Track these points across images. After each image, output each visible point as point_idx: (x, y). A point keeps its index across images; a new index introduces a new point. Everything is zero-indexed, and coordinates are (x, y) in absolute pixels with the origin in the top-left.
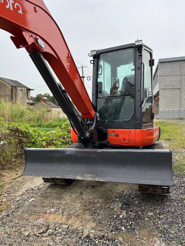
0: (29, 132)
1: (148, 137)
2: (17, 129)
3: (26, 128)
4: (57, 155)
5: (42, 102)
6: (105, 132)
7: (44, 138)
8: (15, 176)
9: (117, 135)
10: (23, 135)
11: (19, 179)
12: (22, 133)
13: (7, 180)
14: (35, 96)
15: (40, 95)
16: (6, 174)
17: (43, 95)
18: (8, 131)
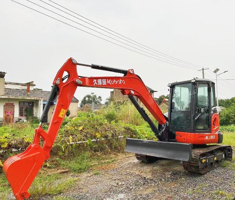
0: (136, 130)
1: (199, 139)
2: (129, 128)
3: (134, 128)
4: (140, 142)
5: (164, 104)
6: (174, 133)
7: (146, 136)
8: (124, 156)
9: (181, 136)
10: (133, 132)
11: (126, 159)
12: (132, 131)
13: (119, 158)
14: (159, 98)
15: (163, 96)
16: (120, 155)
17: (166, 96)
18: (123, 129)
